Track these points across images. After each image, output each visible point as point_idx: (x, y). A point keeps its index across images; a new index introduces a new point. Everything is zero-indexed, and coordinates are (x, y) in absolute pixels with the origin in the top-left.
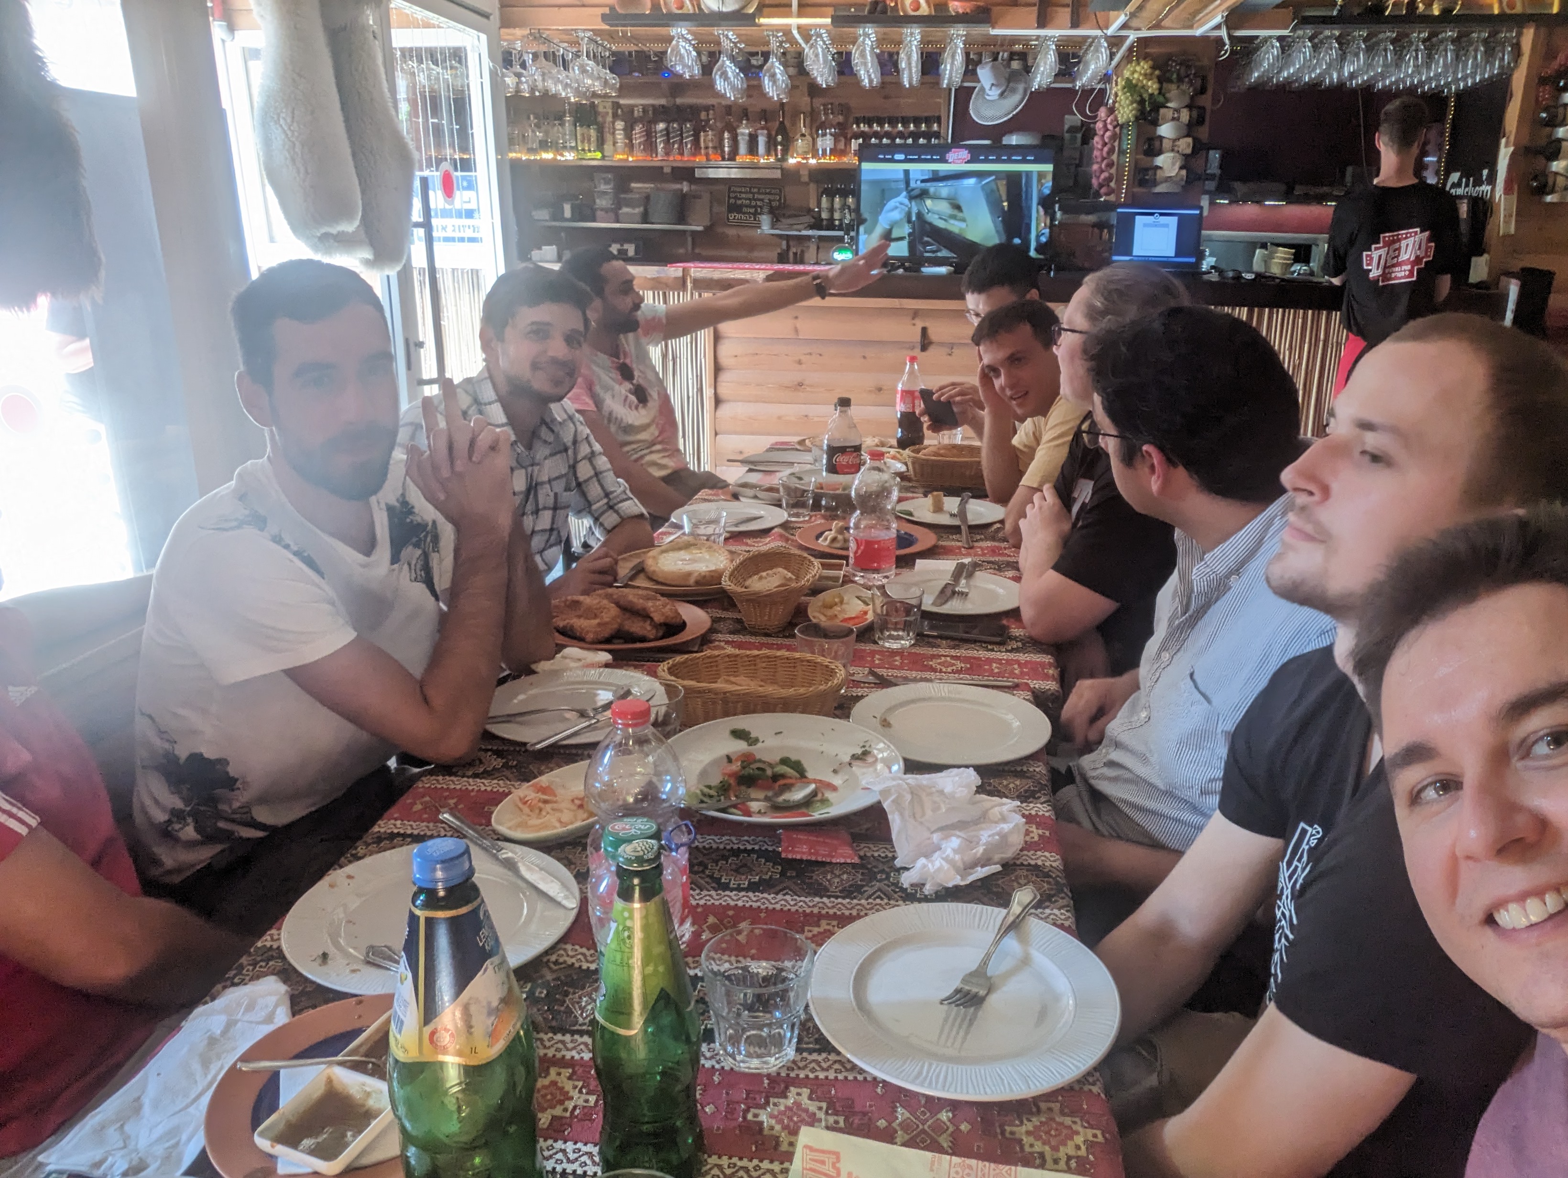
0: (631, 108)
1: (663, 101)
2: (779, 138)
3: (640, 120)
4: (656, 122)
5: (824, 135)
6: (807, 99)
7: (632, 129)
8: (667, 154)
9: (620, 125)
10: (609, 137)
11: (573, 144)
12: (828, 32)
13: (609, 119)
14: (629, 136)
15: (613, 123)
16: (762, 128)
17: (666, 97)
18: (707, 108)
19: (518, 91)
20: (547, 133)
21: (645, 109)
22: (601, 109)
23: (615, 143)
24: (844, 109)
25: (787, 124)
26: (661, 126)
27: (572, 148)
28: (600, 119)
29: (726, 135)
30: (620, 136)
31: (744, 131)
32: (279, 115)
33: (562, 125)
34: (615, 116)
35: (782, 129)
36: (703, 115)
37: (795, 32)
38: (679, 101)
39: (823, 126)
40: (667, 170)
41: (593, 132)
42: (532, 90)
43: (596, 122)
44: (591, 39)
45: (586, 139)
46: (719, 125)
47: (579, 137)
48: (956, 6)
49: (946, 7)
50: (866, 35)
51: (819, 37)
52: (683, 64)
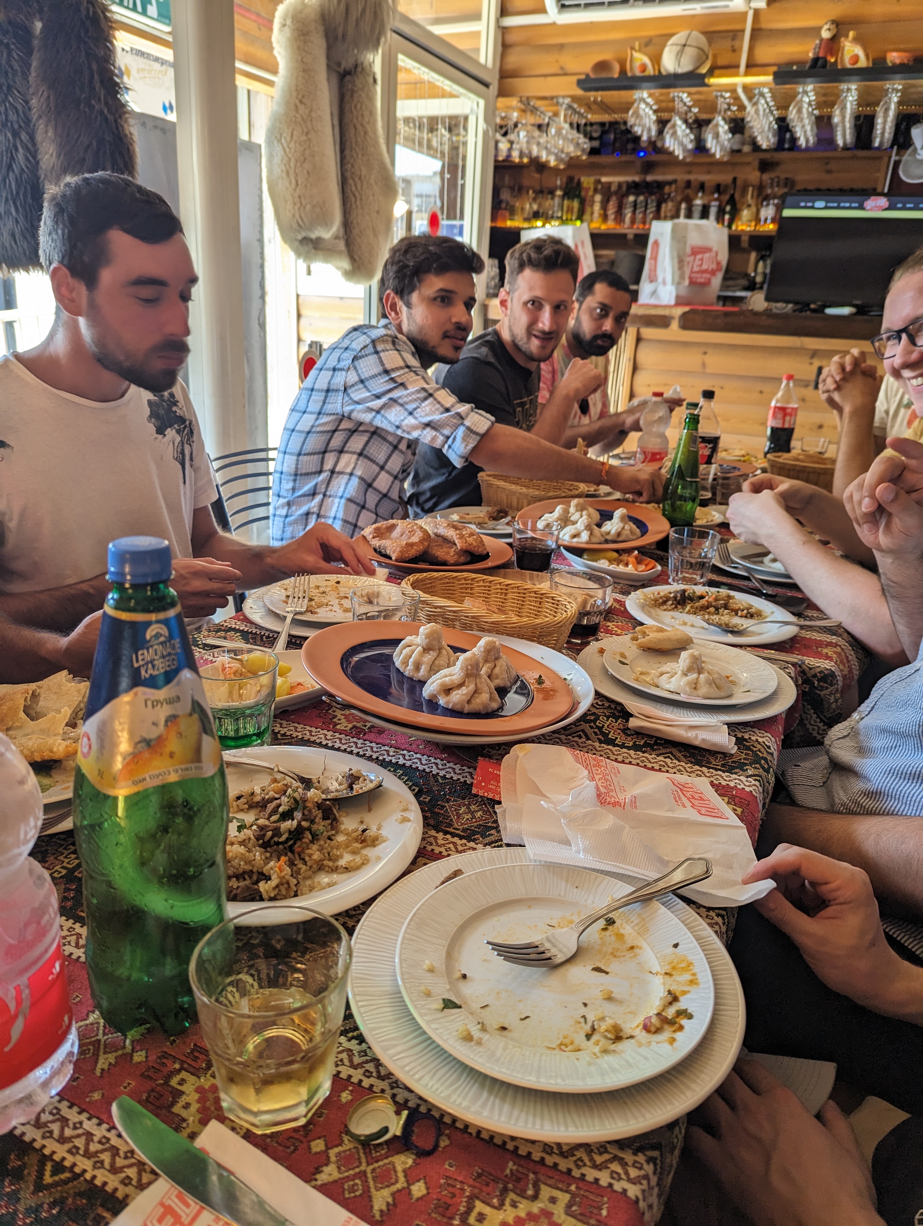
0: (610, 184)
1: (637, 179)
2: (728, 208)
3: (616, 193)
4: (627, 195)
5: (768, 205)
6: (757, 174)
7: (608, 201)
8: (633, 221)
9: (598, 198)
10: (588, 209)
11: (559, 215)
12: (771, 90)
13: (591, 193)
14: (604, 208)
15: (593, 196)
16: (716, 200)
17: (637, 173)
18: (670, 183)
19: (509, 156)
20: (540, 205)
21: (620, 185)
22: (585, 185)
23: (592, 213)
24: (789, 183)
25: (737, 196)
26: (631, 198)
27: (558, 218)
28: (583, 194)
29: (683, 206)
30: (597, 207)
31: (698, 202)
32: (281, 135)
33: (553, 198)
34: (596, 191)
35: (732, 201)
36: (667, 189)
37: (740, 91)
38: (649, 178)
39: (767, 198)
40: (630, 237)
41: (576, 204)
42: (521, 155)
43: (578, 196)
44: (570, 107)
45: (570, 210)
46: (679, 198)
47: (565, 209)
48: (894, 57)
49: (884, 59)
50: (805, 93)
51: (762, 95)
52: (643, 126)
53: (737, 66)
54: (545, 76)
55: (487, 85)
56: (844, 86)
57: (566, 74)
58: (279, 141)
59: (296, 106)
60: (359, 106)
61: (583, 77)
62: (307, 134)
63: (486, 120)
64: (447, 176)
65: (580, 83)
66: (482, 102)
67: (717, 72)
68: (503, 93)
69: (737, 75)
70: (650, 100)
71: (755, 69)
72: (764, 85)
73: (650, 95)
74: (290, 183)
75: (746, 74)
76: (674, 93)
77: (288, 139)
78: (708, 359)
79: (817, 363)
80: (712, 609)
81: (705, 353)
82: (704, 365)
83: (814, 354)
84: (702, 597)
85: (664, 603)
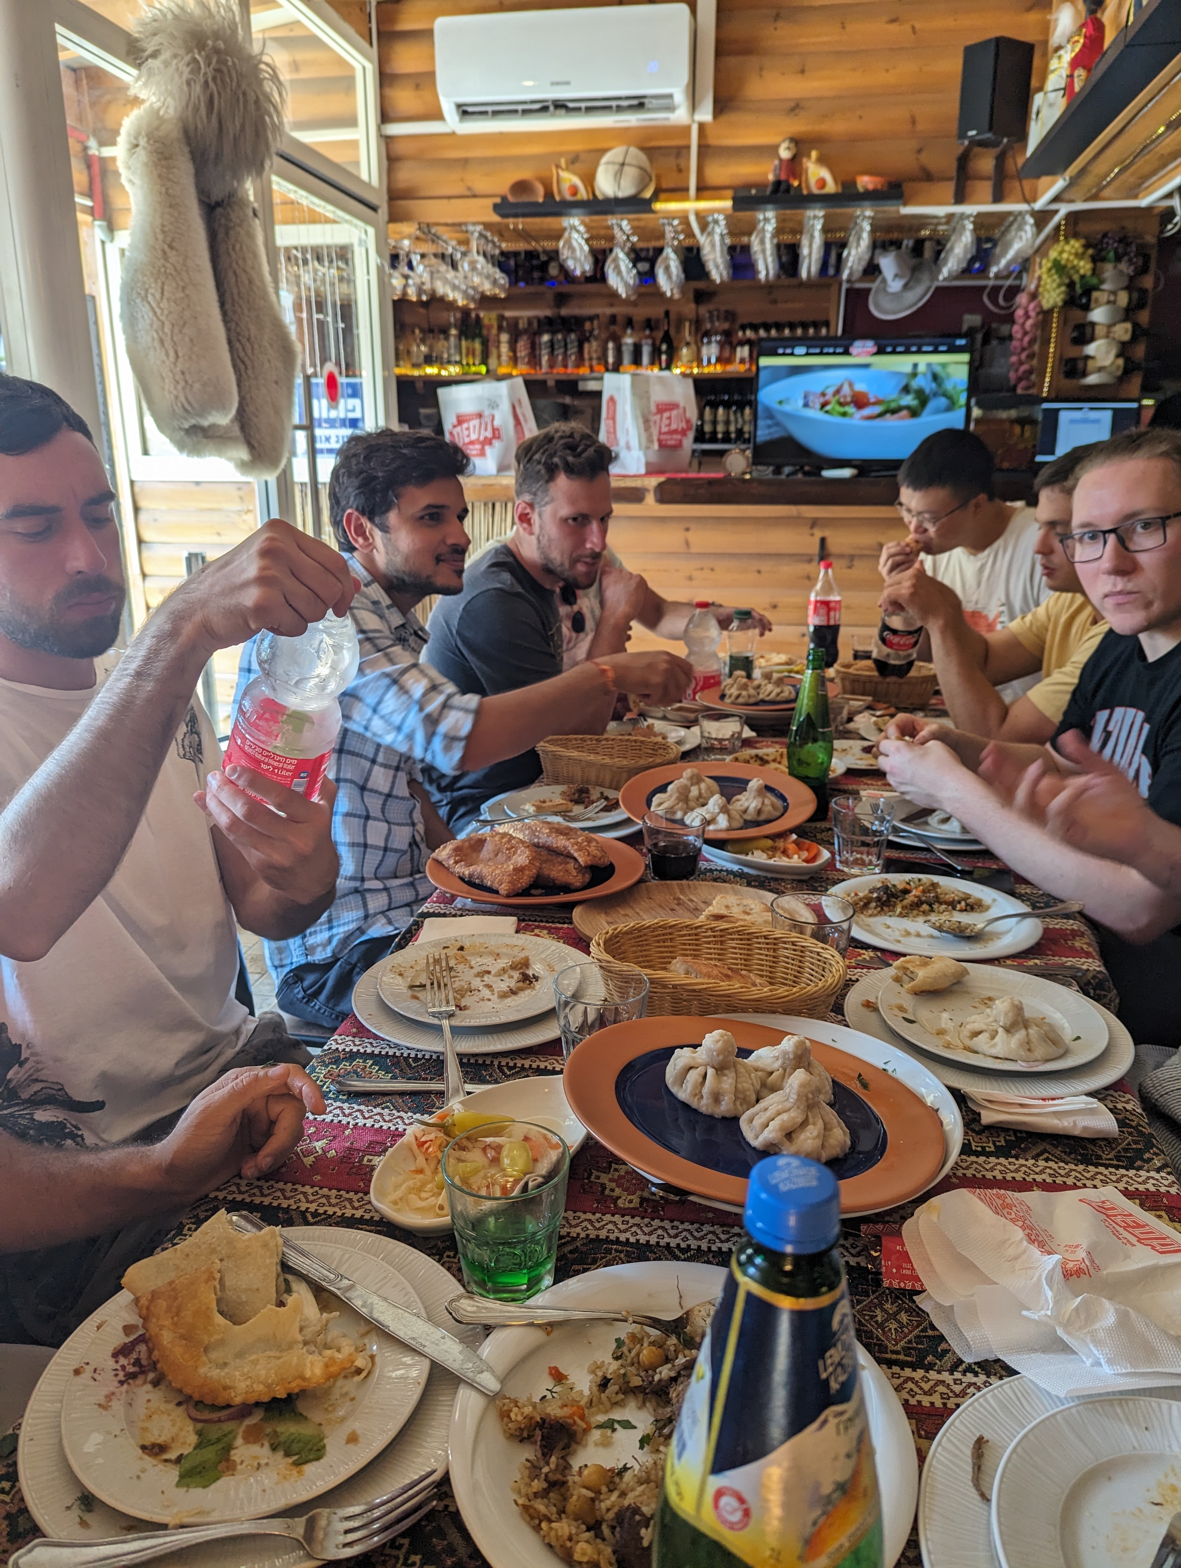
0: (516, 320)
1: (548, 313)
2: (664, 347)
3: (526, 331)
4: (539, 333)
5: (709, 342)
6: (693, 306)
7: (516, 341)
8: (552, 366)
9: (504, 337)
10: (494, 351)
11: (458, 358)
13: (494, 331)
14: (513, 348)
15: (498, 335)
16: (647, 337)
17: (549, 307)
18: (591, 319)
19: (405, 293)
20: (431, 348)
21: (530, 321)
22: (486, 321)
23: (499, 356)
24: (730, 316)
25: (672, 332)
26: (546, 338)
27: (456, 363)
28: (485, 332)
29: (611, 345)
30: (504, 349)
31: (629, 340)
32: (147, 290)
33: (447, 338)
34: (500, 328)
35: (667, 338)
36: (587, 325)
37: (692, 219)
38: (564, 312)
39: (707, 334)
40: (551, 383)
41: (477, 345)
42: (420, 291)
43: (480, 335)
44: (481, 235)
45: (471, 352)
46: (604, 336)
47: (464, 351)
48: (865, 182)
49: (854, 183)
50: (766, 220)
51: (716, 222)
52: (575, 259)
53: (687, 189)
54: (449, 198)
55: (374, 209)
56: (810, 213)
57: (475, 196)
58: (145, 299)
59: (164, 253)
60: (238, 247)
61: (498, 200)
62: (184, 288)
63: (379, 252)
64: (341, 325)
65: (496, 208)
66: (371, 231)
67: (662, 196)
68: (394, 217)
69: (686, 199)
70: (582, 229)
71: (707, 193)
72: (719, 211)
73: (583, 223)
74: (167, 355)
75: (698, 198)
76: (612, 220)
77: (158, 296)
78: (692, 536)
79: (818, 534)
80: (925, 907)
81: (687, 529)
82: (687, 544)
83: (814, 523)
84: (906, 892)
85: (866, 906)
